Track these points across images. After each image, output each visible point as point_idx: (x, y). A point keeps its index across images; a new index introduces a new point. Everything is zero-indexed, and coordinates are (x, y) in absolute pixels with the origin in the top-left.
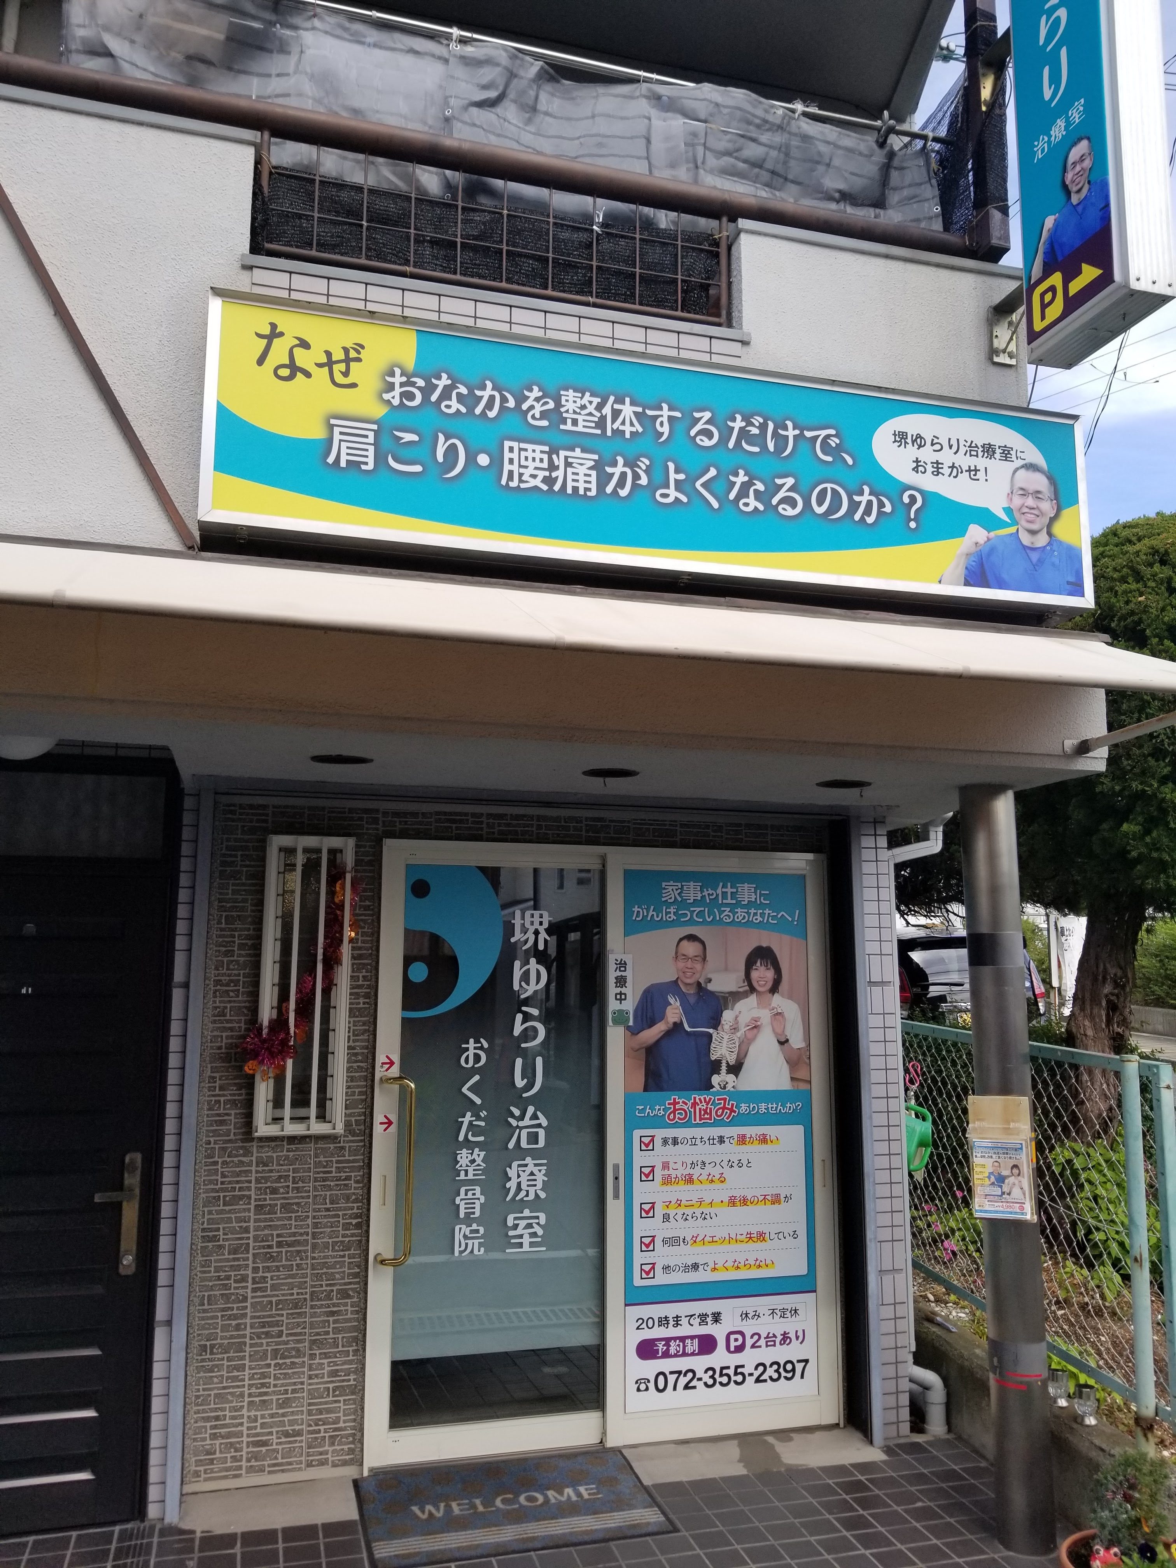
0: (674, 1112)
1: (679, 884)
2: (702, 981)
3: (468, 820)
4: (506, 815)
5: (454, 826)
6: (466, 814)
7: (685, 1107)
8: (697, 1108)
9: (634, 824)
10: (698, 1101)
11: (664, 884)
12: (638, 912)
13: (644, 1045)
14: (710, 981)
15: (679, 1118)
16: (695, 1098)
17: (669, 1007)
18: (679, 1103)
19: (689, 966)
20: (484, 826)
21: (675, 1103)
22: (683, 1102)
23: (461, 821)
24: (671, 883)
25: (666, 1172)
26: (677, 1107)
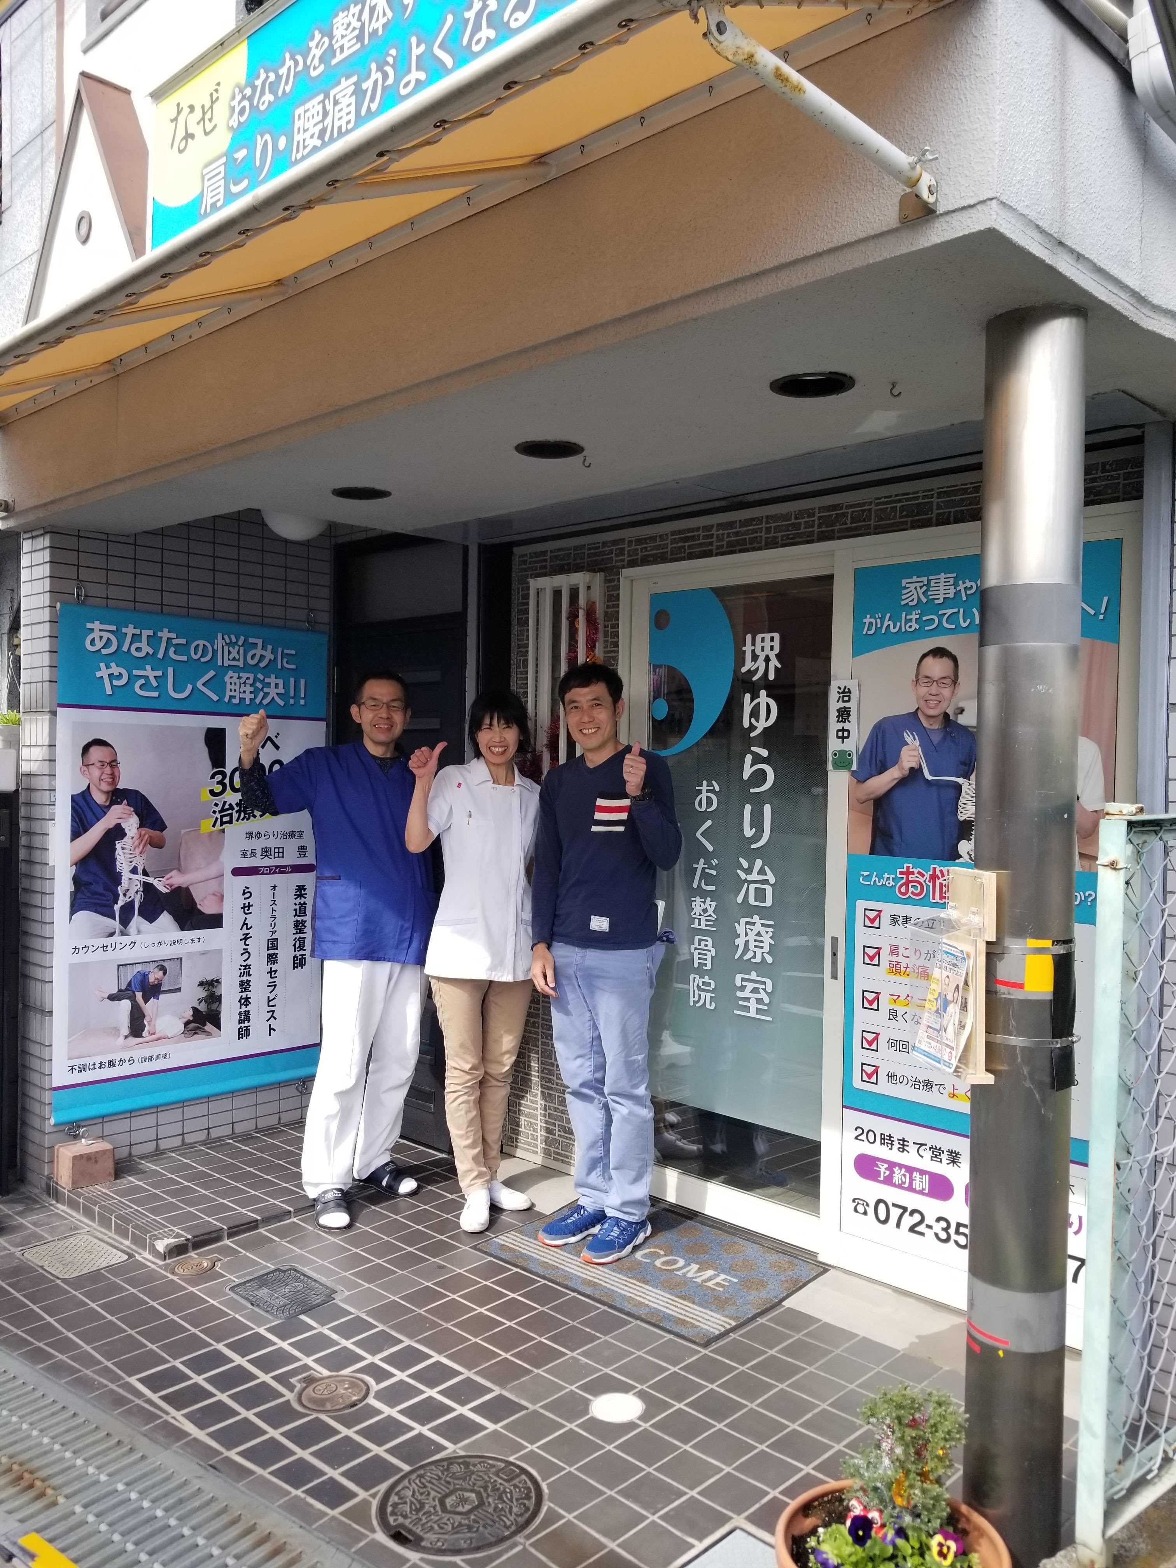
0: (906, 884)
1: (925, 579)
2: (950, 711)
3: (699, 536)
4: (736, 522)
5: (687, 544)
6: (698, 529)
7: (922, 880)
8: (938, 882)
9: (877, 504)
10: (938, 873)
11: (904, 581)
12: (871, 623)
13: (872, 796)
14: (962, 711)
15: (913, 893)
16: (934, 869)
17: (905, 749)
18: (913, 873)
19: (934, 692)
20: (714, 539)
21: (908, 873)
22: (919, 873)
23: (693, 538)
24: (915, 579)
25: (894, 958)
26: (911, 878)
